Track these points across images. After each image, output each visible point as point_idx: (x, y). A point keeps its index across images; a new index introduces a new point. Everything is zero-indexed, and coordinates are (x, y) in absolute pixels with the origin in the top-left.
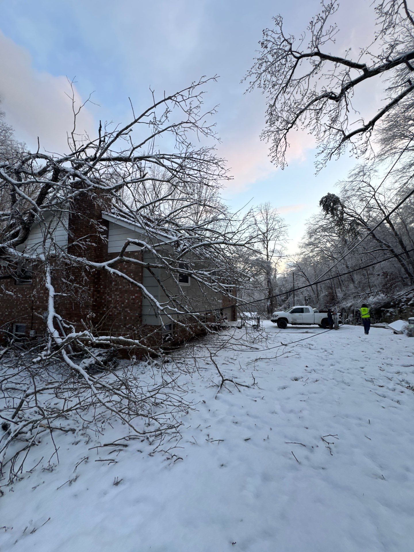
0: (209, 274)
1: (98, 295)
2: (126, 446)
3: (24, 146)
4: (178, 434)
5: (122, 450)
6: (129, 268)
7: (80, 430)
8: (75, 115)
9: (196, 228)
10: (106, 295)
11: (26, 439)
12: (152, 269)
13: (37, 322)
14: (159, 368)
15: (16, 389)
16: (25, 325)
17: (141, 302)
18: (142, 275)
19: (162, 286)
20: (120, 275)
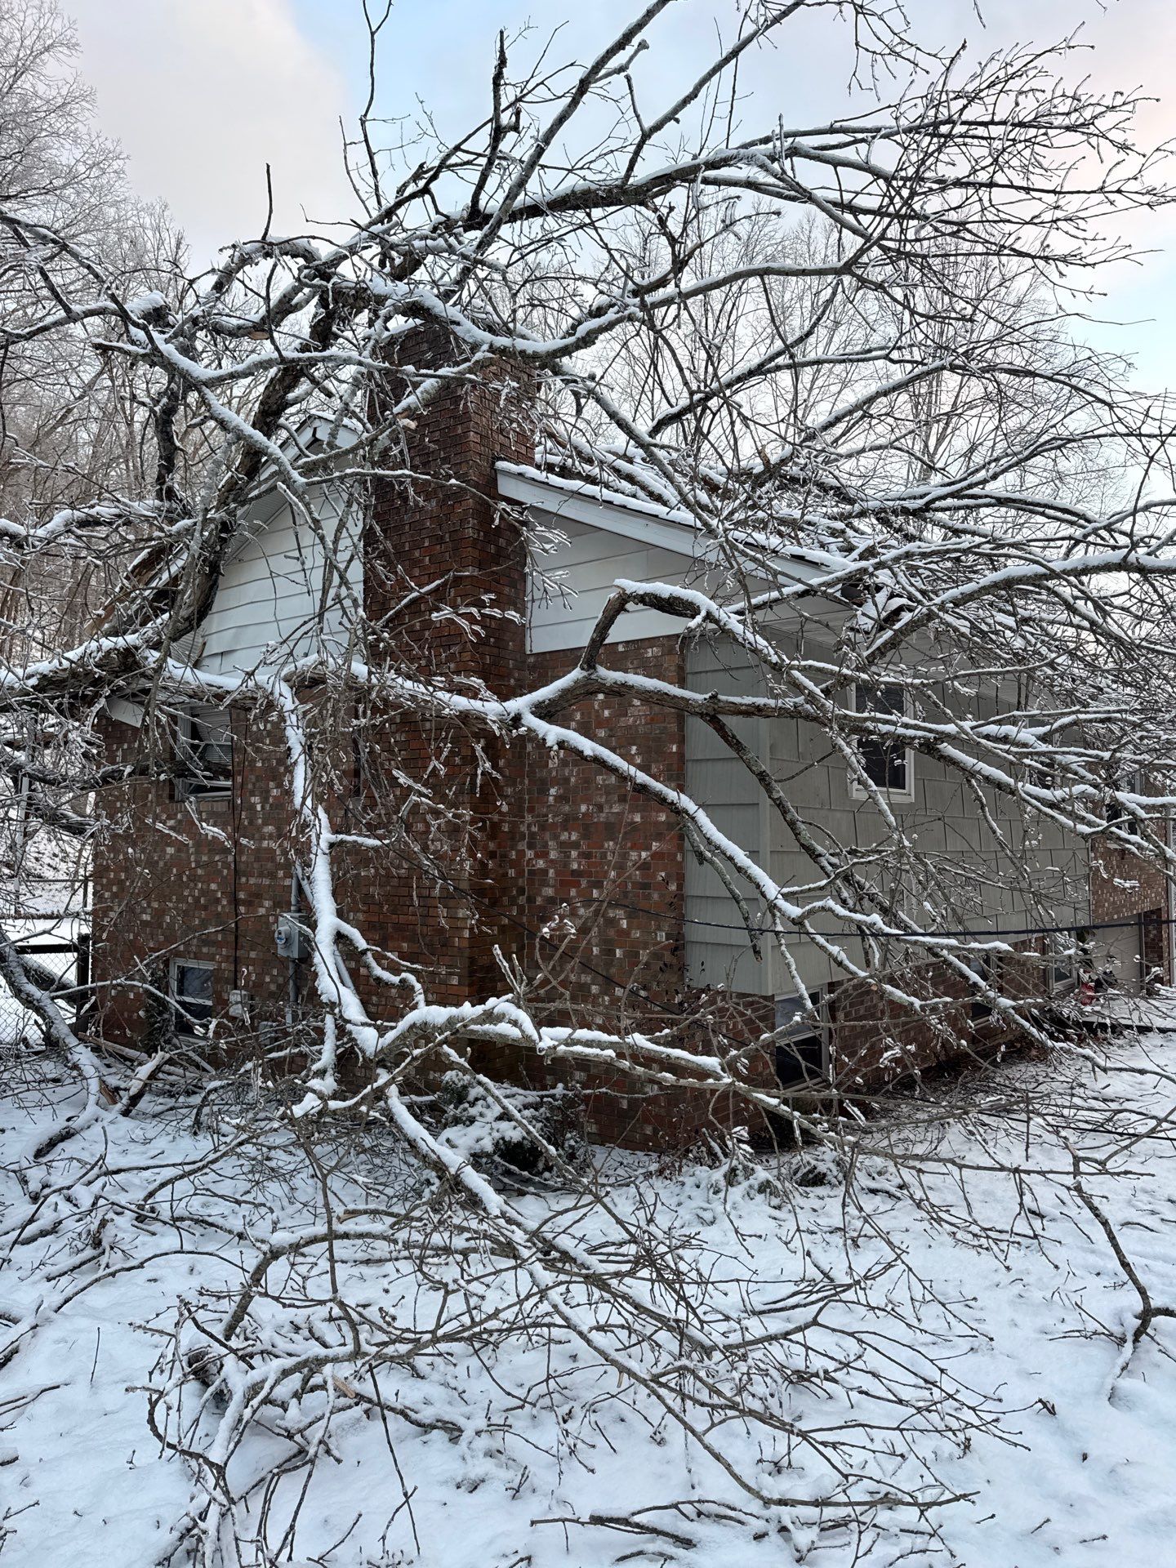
0: (1044, 738)
1: (492, 846)
2: (687, 1543)
3: (161, 216)
4: (935, 1544)
5: (672, 1558)
6: (623, 722)
7: (478, 1433)
8: (373, 34)
9: (944, 498)
10: (523, 845)
11: (286, 1430)
12: (731, 722)
13: (253, 955)
14: (778, 1208)
15: (212, 1225)
16: (209, 966)
17: (681, 879)
18: (681, 755)
19: (779, 804)
20: (588, 752)
